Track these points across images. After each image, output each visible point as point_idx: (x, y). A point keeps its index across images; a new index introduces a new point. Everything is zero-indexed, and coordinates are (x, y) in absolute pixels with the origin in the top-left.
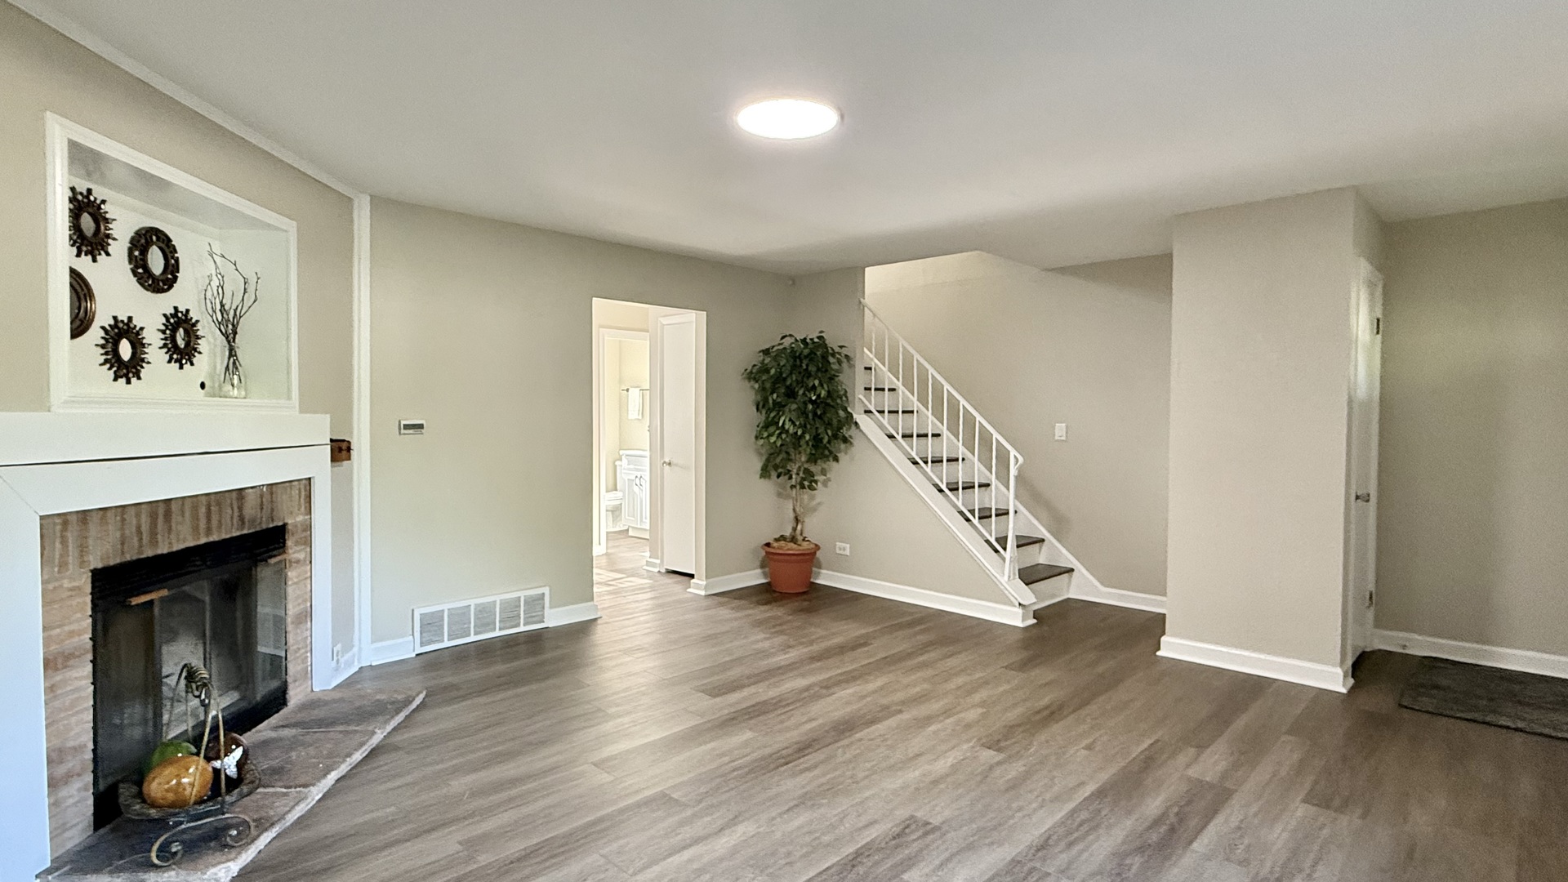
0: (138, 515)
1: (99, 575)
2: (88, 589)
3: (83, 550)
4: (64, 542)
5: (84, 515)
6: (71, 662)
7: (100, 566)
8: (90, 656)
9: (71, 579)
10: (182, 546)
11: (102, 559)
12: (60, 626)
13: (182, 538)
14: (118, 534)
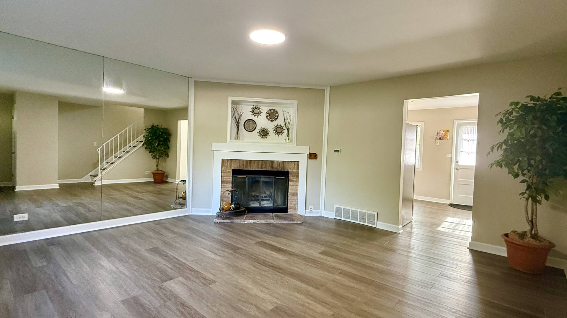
0: (243, 162)
1: (233, 170)
2: (232, 172)
3: (231, 166)
4: (227, 164)
5: (232, 160)
6: (228, 183)
7: (234, 169)
8: (231, 183)
9: (228, 170)
10: (253, 169)
11: (235, 168)
12: (226, 177)
13: (254, 168)
14: (238, 164)
